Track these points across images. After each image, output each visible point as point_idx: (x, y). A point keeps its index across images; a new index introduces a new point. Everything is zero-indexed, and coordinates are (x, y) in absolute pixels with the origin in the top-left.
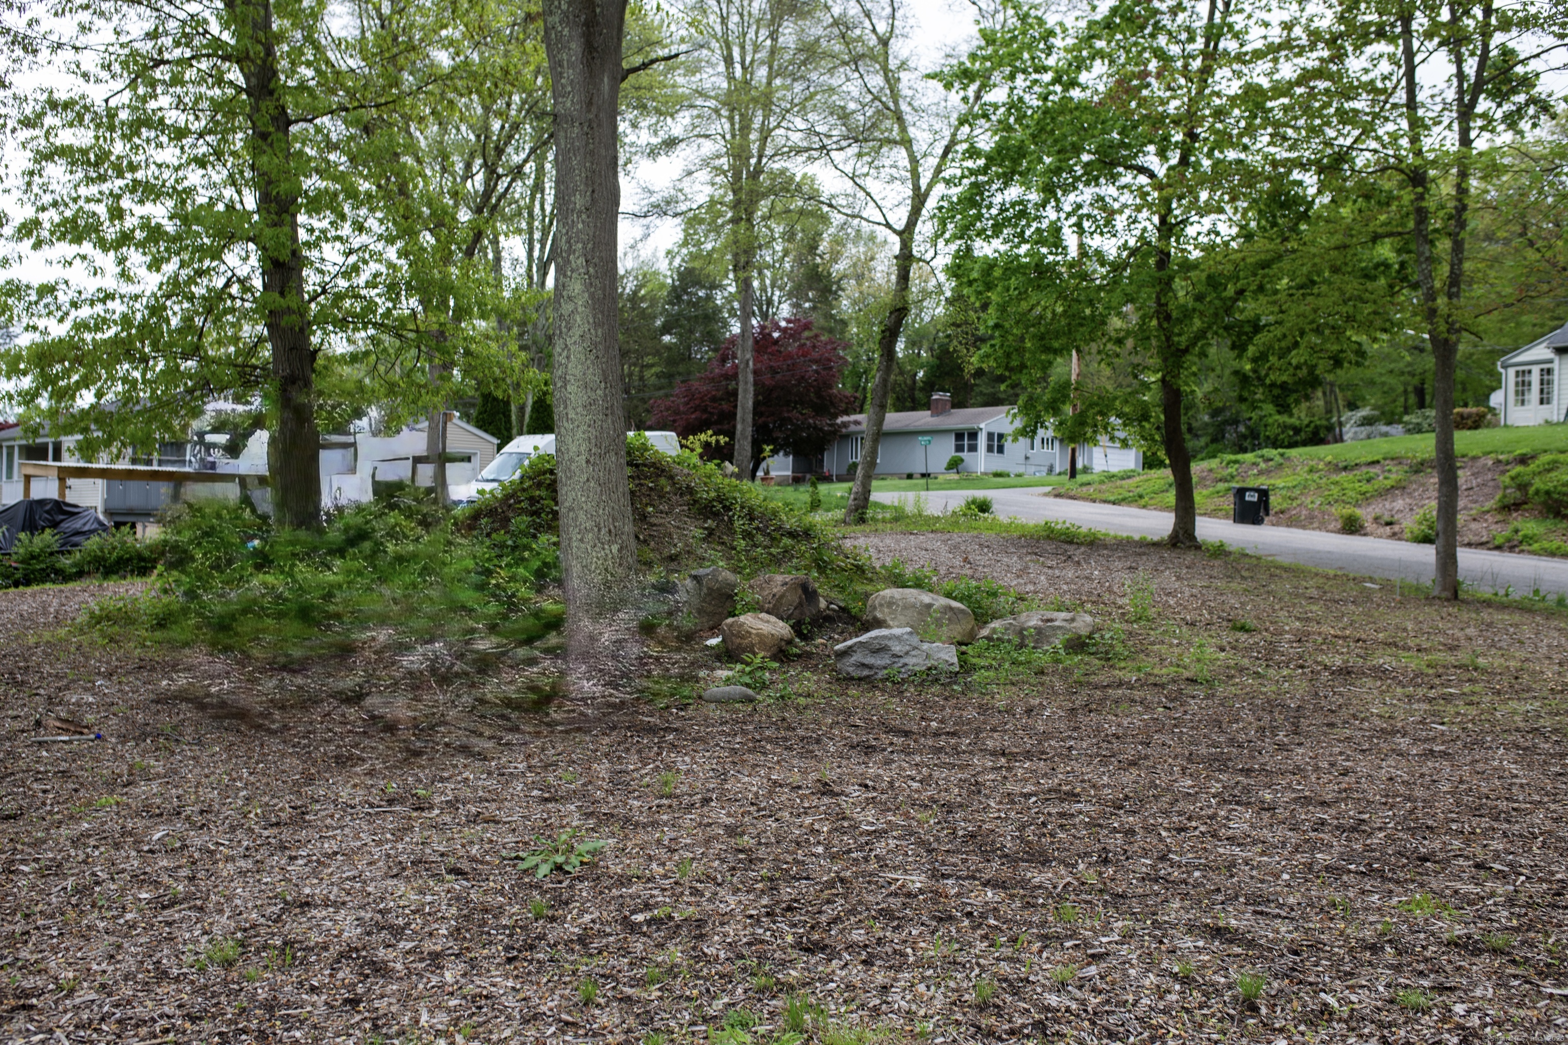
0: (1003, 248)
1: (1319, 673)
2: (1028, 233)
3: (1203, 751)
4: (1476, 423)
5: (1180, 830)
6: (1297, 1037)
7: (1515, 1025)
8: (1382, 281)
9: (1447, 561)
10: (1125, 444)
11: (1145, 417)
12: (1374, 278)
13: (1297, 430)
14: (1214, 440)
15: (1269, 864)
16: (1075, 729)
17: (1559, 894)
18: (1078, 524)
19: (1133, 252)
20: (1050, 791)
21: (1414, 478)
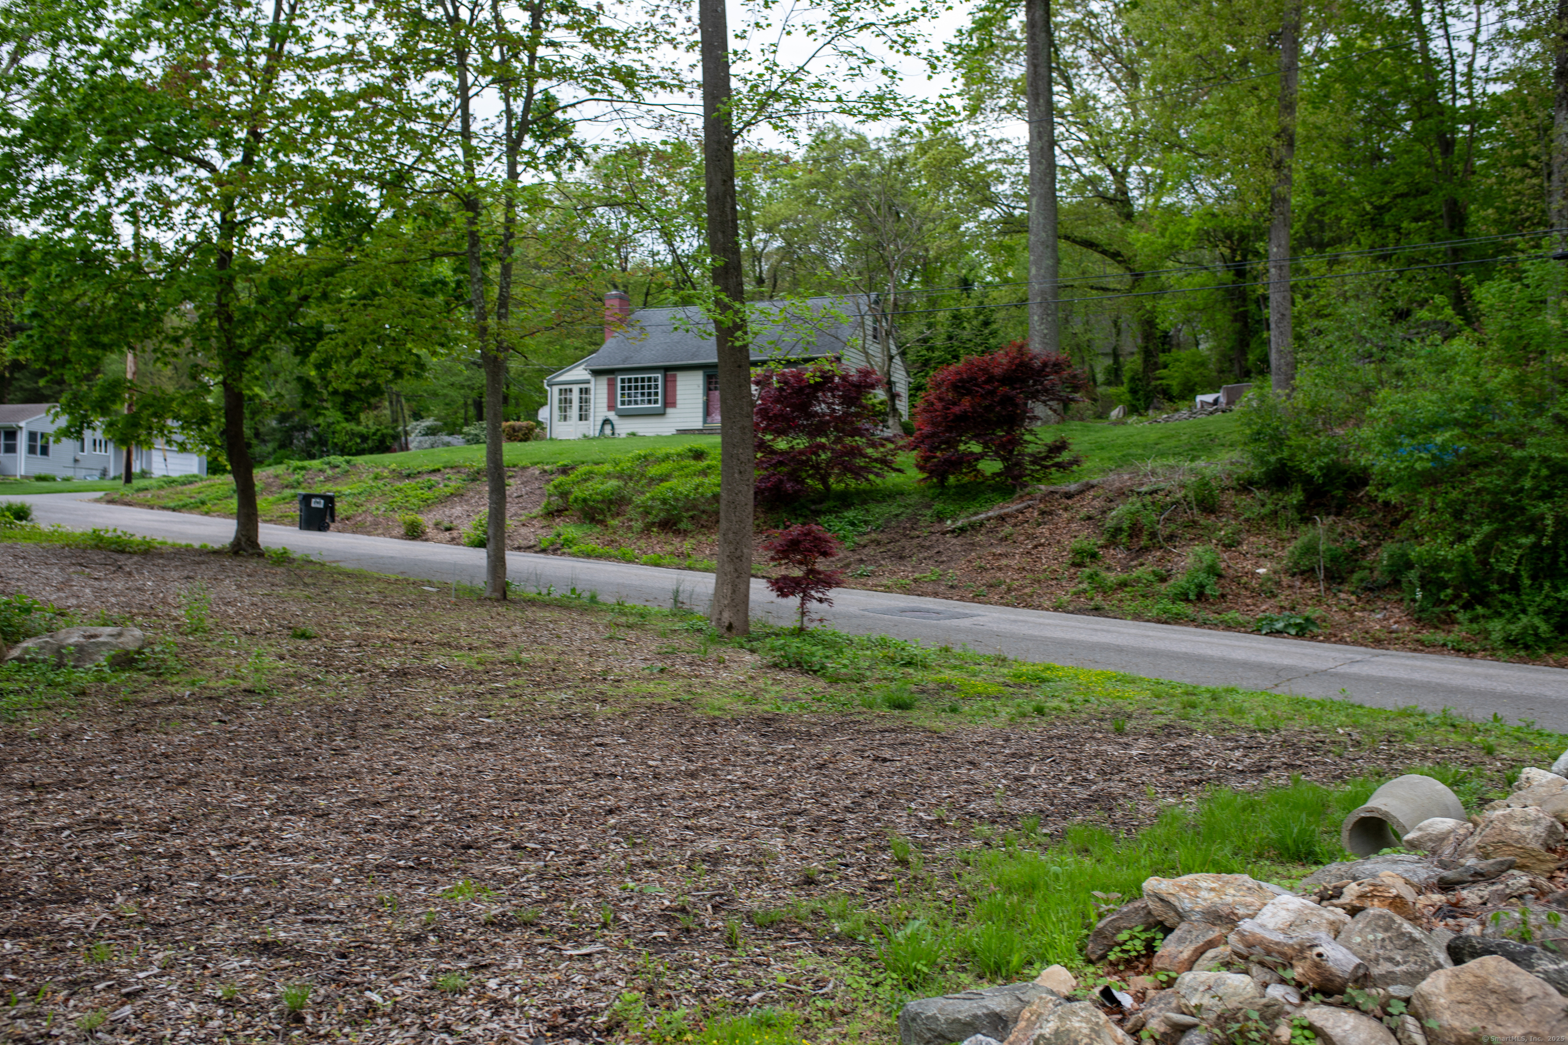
0: (44, 230)
1: (377, 676)
2: (73, 217)
3: (258, 762)
4: (526, 436)
5: (230, 847)
6: (343, 1040)
7: (539, 990)
8: (441, 298)
9: (497, 564)
10: (183, 448)
11: (205, 420)
12: (433, 295)
13: (364, 438)
14: (282, 446)
15: (320, 870)
16: (119, 752)
17: (581, 864)
18: (131, 531)
19: (193, 248)
20: (86, 821)
21: (471, 486)
